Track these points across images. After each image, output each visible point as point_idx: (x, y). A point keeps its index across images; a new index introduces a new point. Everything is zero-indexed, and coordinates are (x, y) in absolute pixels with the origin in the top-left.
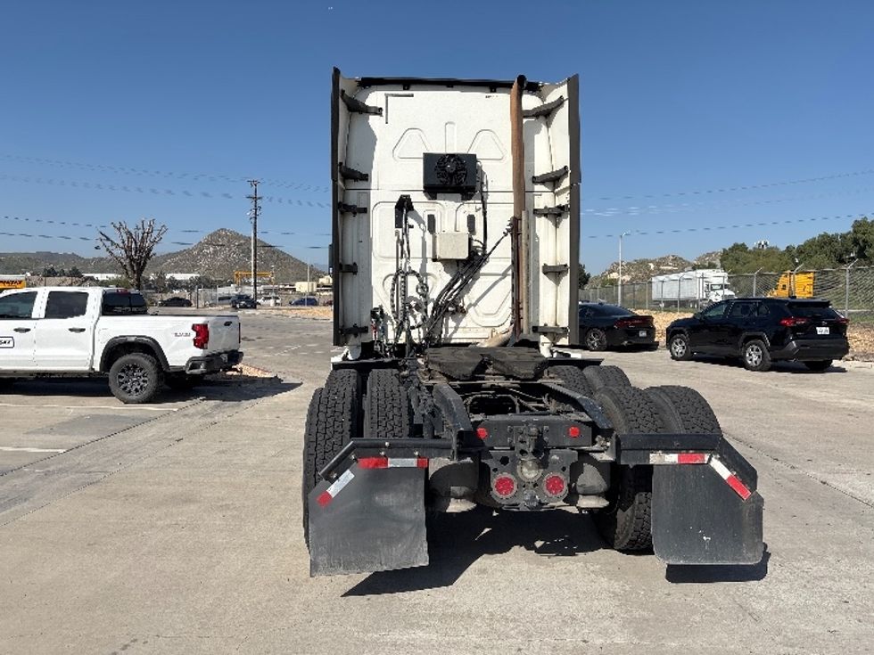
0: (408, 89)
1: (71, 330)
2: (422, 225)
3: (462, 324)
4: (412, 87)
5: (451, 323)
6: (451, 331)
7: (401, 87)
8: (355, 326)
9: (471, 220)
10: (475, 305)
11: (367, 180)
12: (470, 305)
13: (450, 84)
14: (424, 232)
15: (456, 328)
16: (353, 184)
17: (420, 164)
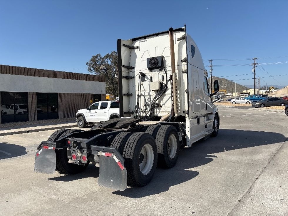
0: (145, 39)
1: (104, 112)
2: (149, 80)
3: (161, 111)
4: (147, 38)
5: (158, 110)
6: (158, 113)
7: (143, 39)
8: (132, 111)
9: (163, 77)
10: (164, 104)
11: (134, 68)
12: (163, 104)
13: (157, 35)
14: (149, 82)
15: (159, 112)
16: (131, 70)
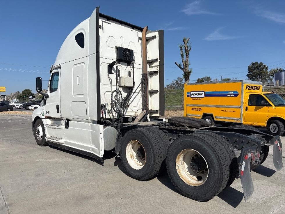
0: (109, 21)
2: (116, 73)
3: (128, 111)
4: (110, 20)
7: (107, 20)
9: (130, 73)
12: (130, 104)
13: (121, 23)
17: (115, 50)
